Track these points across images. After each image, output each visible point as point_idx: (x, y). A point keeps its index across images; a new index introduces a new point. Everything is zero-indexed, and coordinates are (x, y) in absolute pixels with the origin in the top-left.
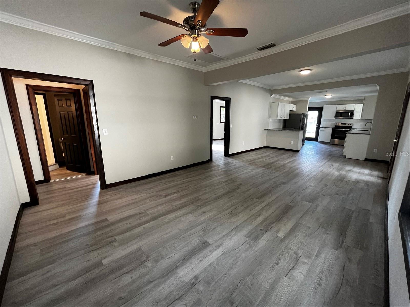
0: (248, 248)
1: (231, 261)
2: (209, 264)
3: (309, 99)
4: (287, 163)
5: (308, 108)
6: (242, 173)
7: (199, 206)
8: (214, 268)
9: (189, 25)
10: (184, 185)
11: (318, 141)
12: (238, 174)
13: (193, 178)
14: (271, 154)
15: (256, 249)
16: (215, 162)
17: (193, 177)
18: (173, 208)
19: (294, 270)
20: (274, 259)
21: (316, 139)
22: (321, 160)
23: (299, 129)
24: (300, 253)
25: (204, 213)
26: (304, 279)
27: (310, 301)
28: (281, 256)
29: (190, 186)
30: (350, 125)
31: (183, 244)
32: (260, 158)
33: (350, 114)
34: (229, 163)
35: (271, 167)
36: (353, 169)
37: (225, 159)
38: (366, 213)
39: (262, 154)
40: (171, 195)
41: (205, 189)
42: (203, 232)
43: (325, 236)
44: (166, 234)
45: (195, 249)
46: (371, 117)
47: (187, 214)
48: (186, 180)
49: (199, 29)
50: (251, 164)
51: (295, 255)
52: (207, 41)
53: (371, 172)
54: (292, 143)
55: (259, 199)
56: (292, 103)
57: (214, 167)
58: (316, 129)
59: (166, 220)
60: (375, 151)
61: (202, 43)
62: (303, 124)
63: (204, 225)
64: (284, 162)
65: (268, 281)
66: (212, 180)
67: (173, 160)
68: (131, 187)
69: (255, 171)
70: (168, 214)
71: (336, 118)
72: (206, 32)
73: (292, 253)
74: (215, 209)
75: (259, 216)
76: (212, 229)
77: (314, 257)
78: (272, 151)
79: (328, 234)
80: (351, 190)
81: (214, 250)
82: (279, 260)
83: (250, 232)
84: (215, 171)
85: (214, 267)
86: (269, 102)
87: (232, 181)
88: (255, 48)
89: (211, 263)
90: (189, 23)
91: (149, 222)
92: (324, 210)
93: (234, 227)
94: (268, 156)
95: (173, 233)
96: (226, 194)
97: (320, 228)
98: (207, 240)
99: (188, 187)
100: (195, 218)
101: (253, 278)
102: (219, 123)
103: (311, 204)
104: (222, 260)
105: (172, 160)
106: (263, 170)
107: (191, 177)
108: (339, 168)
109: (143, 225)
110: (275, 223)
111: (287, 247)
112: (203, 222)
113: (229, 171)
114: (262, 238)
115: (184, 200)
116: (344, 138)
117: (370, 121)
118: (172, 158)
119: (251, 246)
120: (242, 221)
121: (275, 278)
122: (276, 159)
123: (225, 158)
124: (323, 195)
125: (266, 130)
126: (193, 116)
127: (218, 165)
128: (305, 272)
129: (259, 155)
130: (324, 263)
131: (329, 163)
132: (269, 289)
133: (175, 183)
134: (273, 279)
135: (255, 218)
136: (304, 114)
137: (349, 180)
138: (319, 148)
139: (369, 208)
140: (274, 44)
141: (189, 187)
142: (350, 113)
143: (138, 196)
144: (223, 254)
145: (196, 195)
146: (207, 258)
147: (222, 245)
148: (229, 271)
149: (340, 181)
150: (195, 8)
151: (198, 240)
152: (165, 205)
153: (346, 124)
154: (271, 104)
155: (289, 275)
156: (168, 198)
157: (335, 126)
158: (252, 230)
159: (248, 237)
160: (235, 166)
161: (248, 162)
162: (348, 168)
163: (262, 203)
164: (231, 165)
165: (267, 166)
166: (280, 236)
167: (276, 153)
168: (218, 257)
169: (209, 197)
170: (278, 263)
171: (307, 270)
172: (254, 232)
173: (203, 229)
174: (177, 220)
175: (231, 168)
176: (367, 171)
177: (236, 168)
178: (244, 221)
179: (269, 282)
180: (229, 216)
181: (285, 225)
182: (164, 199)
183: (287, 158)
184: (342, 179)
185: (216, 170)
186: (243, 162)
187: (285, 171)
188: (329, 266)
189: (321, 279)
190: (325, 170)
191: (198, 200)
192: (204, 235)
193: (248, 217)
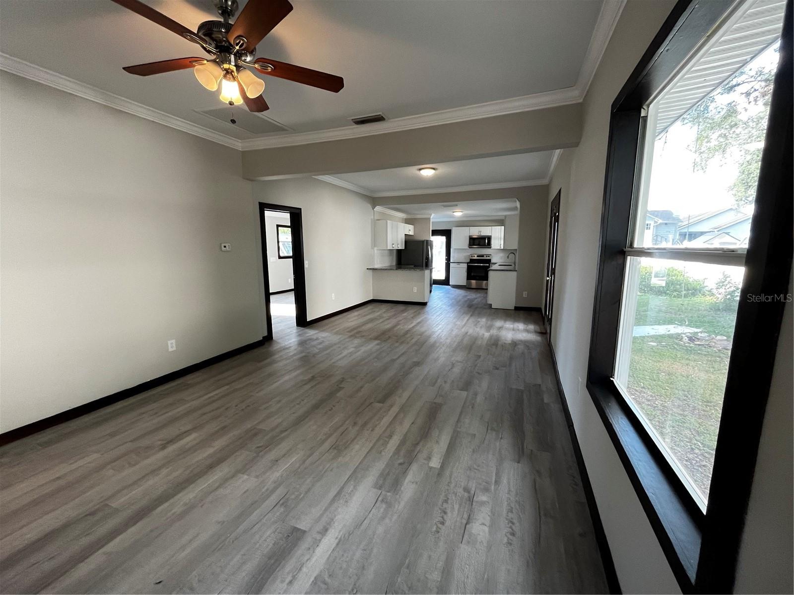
0: (385, 509)
1: (358, 554)
2: (313, 581)
3: (431, 217)
4: (413, 327)
5: (432, 231)
6: (340, 357)
7: (260, 449)
8: (326, 586)
9: (213, 39)
10: (215, 405)
11: (450, 285)
12: (333, 361)
13: (233, 384)
14: (384, 312)
15: (400, 507)
16: (279, 341)
17: (233, 382)
18: (192, 471)
19: (471, 525)
20: (437, 516)
21: (446, 282)
22: (462, 315)
23: (423, 267)
24: (473, 486)
25: (277, 461)
26: (490, 532)
27: (509, 571)
28: (445, 505)
29: (230, 405)
30: (488, 258)
31: (239, 556)
32: (367, 323)
33: (487, 242)
34: (310, 339)
35: (390, 337)
36: (505, 325)
37: (300, 333)
38: (537, 390)
39: (370, 314)
40: (180, 440)
41: (267, 405)
42: (282, 509)
43: (498, 444)
44: (183, 548)
45: (270, 558)
46: (515, 246)
47: (233, 476)
48: (217, 392)
49: (238, 55)
50: (354, 336)
51: (466, 495)
52: (260, 84)
53: (526, 326)
54: (416, 291)
55: (383, 403)
56: (408, 221)
57: (279, 352)
58: (446, 265)
59: (178, 509)
60: (525, 294)
61: (249, 88)
62: (427, 258)
63: (281, 491)
64: (408, 326)
65: (436, 566)
66: (280, 382)
67: (174, 349)
68: (39, 444)
69: (363, 349)
70: (179, 492)
71: (471, 247)
72: (256, 66)
73: (460, 491)
74: (300, 446)
75: (390, 437)
76: (302, 495)
77: (493, 487)
78: (384, 307)
79: (501, 438)
80: (511, 358)
81: (317, 543)
82: (443, 514)
83: (381, 475)
84: (283, 360)
85: (326, 584)
86: (371, 219)
87: (325, 375)
88: (348, 118)
89: (315, 578)
90: (213, 36)
91: (125, 531)
92: (486, 398)
93: (349, 473)
94: (381, 317)
95: (204, 537)
96: (316, 407)
97: (489, 431)
98: (295, 526)
99: (224, 408)
100: (256, 480)
101: (408, 572)
102: (275, 258)
103: (466, 393)
104: (340, 559)
105: (170, 350)
106: (378, 344)
107: (227, 384)
108: (487, 325)
109: (103, 546)
110: (421, 444)
111: (450, 482)
112: (278, 484)
113: (314, 356)
114: (407, 481)
115: (219, 444)
116: (486, 278)
117: (513, 252)
118: (172, 345)
119: (389, 505)
120: (362, 459)
121: (446, 553)
122: (393, 321)
123: (300, 331)
124: (479, 373)
125: (370, 269)
126: (221, 244)
127: (287, 347)
128: (487, 521)
129: (365, 316)
130: (509, 491)
131: (472, 320)
132: (441, 581)
133: (188, 405)
134: (443, 558)
135: (385, 444)
136: (427, 241)
137: (505, 343)
138: (453, 296)
139: (539, 381)
140: (382, 117)
141: (227, 409)
142: (486, 240)
143: (74, 466)
144: (338, 544)
145: (248, 425)
146: (304, 569)
147: (332, 523)
148: (358, 579)
149: (494, 347)
150: (226, 8)
151: (274, 532)
152: (168, 470)
153: (483, 256)
154: (375, 223)
155: (466, 537)
156: (171, 448)
157: (471, 260)
158: (384, 470)
159: (380, 488)
160: (324, 344)
161: (348, 333)
162: (499, 323)
163: (389, 410)
164: (315, 343)
165: (383, 336)
166: (434, 466)
167: (391, 310)
168: (330, 555)
169: (282, 422)
170: (443, 519)
171: (489, 514)
172: (388, 474)
173: (281, 502)
174: (210, 498)
175: (315, 349)
176: (521, 326)
177: (326, 348)
178: (365, 457)
179: (439, 565)
180: (333, 454)
181: (437, 442)
182: (161, 454)
183: (412, 317)
184: (495, 343)
185: (286, 359)
186: (337, 333)
187: (414, 341)
188: (517, 494)
189: (513, 523)
190: (471, 331)
191: (256, 434)
192: (286, 516)
193: (371, 445)
